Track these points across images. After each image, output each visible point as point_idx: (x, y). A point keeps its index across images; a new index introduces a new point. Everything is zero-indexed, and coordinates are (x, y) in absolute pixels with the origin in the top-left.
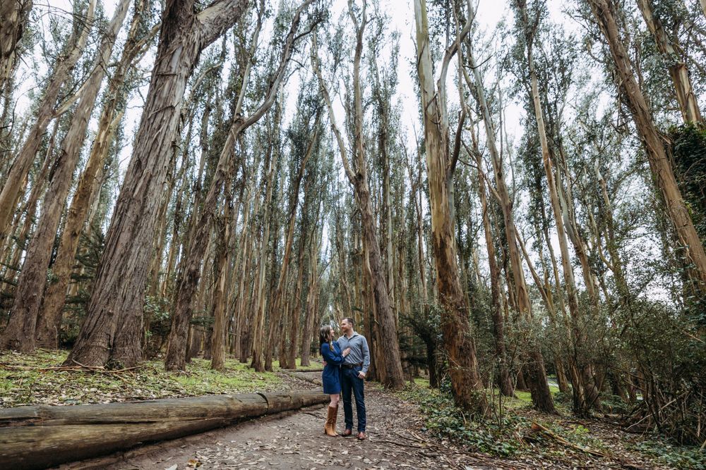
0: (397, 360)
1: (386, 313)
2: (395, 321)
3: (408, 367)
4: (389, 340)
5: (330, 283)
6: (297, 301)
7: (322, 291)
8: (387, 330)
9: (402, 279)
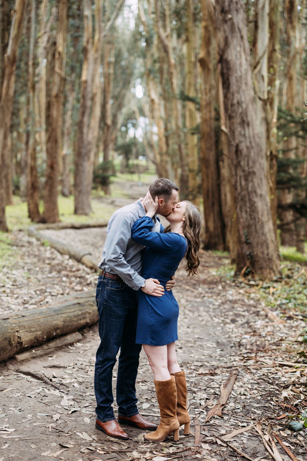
0: (265, 218)
1: (244, 114)
2: (268, 130)
3: (294, 221)
4: (249, 175)
5: (136, 36)
6: (57, 79)
7: (118, 56)
8: (245, 151)
9: (293, 28)
